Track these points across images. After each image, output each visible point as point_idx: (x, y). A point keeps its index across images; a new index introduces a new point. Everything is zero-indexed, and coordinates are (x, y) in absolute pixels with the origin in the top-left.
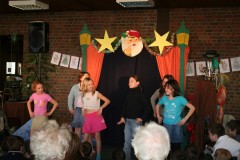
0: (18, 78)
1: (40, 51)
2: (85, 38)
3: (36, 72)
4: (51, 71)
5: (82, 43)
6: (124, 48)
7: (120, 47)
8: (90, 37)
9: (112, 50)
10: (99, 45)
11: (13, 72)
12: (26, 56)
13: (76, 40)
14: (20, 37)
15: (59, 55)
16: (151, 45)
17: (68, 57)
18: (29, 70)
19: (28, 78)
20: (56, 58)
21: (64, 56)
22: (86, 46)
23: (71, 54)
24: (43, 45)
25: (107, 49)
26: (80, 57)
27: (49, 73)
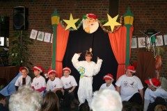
0: (6, 49)
1: (22, 29)
2: (55, 19)
3: (19, 45)
4: (30, 43)
5: (53, 23)
6: (85, 27)
7: (82, 26)
8: (59, 18)
9: (75, 28)
10: (66, 25)
11: (3, 44)
12: (11, 32)
13: (49, 21)
14: (7, 19)
15: (36, 32)
16: (105, 25)
17: (43, 33)
18: (14, 43)
19: (13, 48)
20: (34, 34)
21: (40, 33)
22: (56, 25)
23: (45, 31)
24: (24, 24)
25: (71, 28)
26: (52, 33)
27: (29, 45)
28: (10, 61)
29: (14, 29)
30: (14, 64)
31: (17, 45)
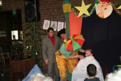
0: (20, 42)
1: (34, 20)
2: (67, 7)
3: (33, 37)
4: (44, 34)
5: (65, 11)
7: (95, 12)
8: (70, 6)
9: (88, 14)
10: (78, 12)
11: (17, 38)
12: (24, 24)
13: (61, 9)
15: (49, 22)
16: (118, 8)
17: (56, 23)
18: (27, 35)
19: (27, 41)
20: (46, 25)
21: (52, 22)
22: (68, 13)
23: (58, 21)
24: (36, 15)
25: (84, 14)
26: (64, 22)
27: (42, 36)
28: (25, 54)
29: (27, 21)
30: (29, 57)
31: (30, 37)
